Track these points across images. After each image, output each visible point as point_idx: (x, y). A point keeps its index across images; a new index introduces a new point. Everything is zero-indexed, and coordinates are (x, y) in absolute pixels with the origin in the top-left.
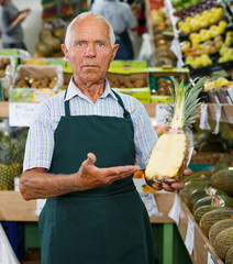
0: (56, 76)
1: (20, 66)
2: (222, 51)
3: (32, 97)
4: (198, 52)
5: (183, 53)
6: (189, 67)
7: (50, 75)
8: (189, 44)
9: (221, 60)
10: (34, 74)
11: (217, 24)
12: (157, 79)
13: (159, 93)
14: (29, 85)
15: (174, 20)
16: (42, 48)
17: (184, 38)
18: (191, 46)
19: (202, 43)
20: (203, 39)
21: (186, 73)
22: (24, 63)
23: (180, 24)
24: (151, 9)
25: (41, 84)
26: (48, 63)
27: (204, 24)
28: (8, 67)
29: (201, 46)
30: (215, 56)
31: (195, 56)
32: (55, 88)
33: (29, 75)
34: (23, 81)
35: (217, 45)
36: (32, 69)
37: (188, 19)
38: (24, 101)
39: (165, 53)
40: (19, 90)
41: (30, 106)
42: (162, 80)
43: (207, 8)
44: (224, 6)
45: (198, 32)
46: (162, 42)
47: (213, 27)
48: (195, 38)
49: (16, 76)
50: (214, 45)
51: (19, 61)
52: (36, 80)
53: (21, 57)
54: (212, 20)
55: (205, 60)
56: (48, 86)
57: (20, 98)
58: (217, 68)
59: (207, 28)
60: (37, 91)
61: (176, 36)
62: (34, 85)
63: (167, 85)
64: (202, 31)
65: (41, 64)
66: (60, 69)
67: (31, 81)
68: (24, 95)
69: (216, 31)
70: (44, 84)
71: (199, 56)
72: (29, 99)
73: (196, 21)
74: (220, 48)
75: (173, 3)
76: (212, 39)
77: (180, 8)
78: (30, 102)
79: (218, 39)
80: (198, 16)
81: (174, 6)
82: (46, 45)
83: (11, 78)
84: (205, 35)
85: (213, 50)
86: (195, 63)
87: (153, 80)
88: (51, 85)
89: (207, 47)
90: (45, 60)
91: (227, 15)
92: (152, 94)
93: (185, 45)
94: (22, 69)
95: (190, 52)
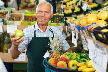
0: (22, 17)
2: (75, 8)
3: (14, 24)
4: (68, 8)
6: (65, 14)
7: (20, 16)
8: (66, 6)
9: (75, 11)
14: (13, 20)
18: (66, 7)
19: (70, 5)
20: (70, 4)
21: (63, 16)
22: (13, 12)
28: (7, 14)
30: (73, 10)
32: (21, 21)
33: (14, 16)
34: (12, 19)
35: (74, 6)
36: (15, 14)
38: (11, 25)
40: (10, 21)
42: (55, 18)
48: (68, 4)
50: (73, 6)
51: (11, 12)
52: (16, 18)
55: (70, 11)
56: (19, 20)
57: (10, 24)
58: (73, 14)
59: (72, 1)
61: (62, 3)
63: (57, 20)
64: (70, 2)
65: (18, 12)
66: (23, 14)
67: (14, 18)
68: (12, 23)
69: (74, 2)
71: (68, 10)
74: (75, 7)
76: (73, 4)
78: (13, 25)
79: (75, 4)
83: (8, 17)
85: (73, 8)
86: (67, 12)
88: (20, 20)
89: (71, 7)
92: (52, 22)
94: (12, 15)
95: (66, 8)
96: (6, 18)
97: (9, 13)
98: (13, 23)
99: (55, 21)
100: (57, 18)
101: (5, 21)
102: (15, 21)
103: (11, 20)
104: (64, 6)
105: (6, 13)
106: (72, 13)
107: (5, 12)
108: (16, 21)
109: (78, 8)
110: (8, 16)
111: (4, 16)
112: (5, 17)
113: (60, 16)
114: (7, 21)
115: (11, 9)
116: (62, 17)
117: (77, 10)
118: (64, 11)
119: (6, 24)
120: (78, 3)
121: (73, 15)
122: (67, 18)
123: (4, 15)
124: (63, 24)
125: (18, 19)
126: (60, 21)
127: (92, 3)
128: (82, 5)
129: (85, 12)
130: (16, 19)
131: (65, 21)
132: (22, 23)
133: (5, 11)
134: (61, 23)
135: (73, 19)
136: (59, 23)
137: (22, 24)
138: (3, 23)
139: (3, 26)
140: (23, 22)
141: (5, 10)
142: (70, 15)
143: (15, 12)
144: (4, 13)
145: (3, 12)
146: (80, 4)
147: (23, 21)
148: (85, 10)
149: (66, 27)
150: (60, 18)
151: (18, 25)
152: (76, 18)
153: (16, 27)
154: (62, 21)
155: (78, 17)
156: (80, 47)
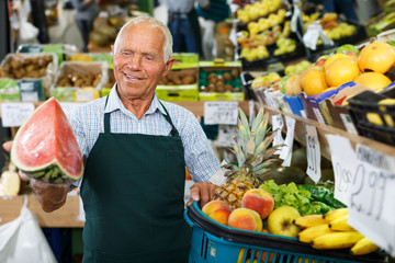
0: (101, 73)
1: (63, 63)
2: (279, 42)
3: (75, 96)
4: (256, 43)
5: (240, 45)
6: (243, 60)
7: (94, 73)
8: (246, 34)
9: (277, 52)
11: (276, 12)
12: (208, 73)
13: (208, 90)
14: (72, 84)
15: (234, 8)
17: (242, 27)
18: (248, 37)
19: (260, 33)
20: (262, 28)
21: (237, 68)
22: (70, 59)
23: (240, 12)
25: (84, 82)
26: (95, 59)
27: (263, 12)
28: (50, 65)
29: (260, 37)
30: (272, 47)
31: (252, 47)
32: (99, 87)
33: (72, 72)
34: (66, 80)
35: (275, 36)
36: (77, 66)
37: (247, 7)
38: (66, 101)
40: (60, 90)
42: (212, 75)
45: (256, 20)
47: (272, 16)
48: (253, 27)
49: (58, 74)
50: (271, 35)
51: (64, 57)
52: (79, 78)
53: (66, 52)
54: (272, 9)
55: (261, 52)
56: (92, 84)
57: (62, 98)
58: (272, 60)
59: (266, 16)
60: (80, 90)
61: (235, 26)
62: (77, 84)
63: (218, 80)
64: (261, 20)
65: (88, 59)
66: (105, 66)
67: (74, 79)
68: (66, 94)
69: (275, 20)
70: (88, 83)
71: (256, 47)
72: (71, 98)
73: (255, 9)
74: (277, 39)
76: (270, 29)
78: (73, 101)
79: (276, 29)
80: (257, 4)
83: (53, 76)
84: (263, 24)
85: (271, 40)
86: (249, 54)
87: (204, 76)
88: (95, 83)
89: (264, 38)
90: (91, 55)
92: (200, 90)
94: (65, 67)
95: (247, 42)
96: (49, 77)
97: (56, 60)
98: (70, 96)
99: (212, 85)
100: (220, 77)
101: (46, 90)
102: (76, 88)
103: (64, 86)
104: (240, 34)
105: (48, 61)
106: (269, 59)
107: (44, 58)
108: (80, 86)
109: (288, 41)
110: (53, 71)
111: (42, 71)
112: (44, 75)
113: (230, 69)
114: (52, 89)
115: (63, 48)
116: (234, 72)
117: (285, 46)
118: (239, 52)
120: (287, 24)
121: (271, 66)
122: (253, 74)
123: (40, 67)
124: (240, 96)
125: (88, 81)
126: (229, 86)
127: (335, 24)
128: (301, 30)
129: (312, 52)
130: (80, 81)
131: (245, 83)
132: (100, 93)
133: (42, 55)
134: (232, 91)
135: (274, 76)
136: (225, 91)
138: (36, 94)
141: (41, 51)
142: (260, 65)
143: (77, 59)
144: (41, 62)
145: (38, 59)
146: (294, 29)
147: (105, 86)
148: (314, 48)
149: (251, 104)
150: (227, 75)
152: (282, 74)
154: (234, 87)
155: (290, 69)
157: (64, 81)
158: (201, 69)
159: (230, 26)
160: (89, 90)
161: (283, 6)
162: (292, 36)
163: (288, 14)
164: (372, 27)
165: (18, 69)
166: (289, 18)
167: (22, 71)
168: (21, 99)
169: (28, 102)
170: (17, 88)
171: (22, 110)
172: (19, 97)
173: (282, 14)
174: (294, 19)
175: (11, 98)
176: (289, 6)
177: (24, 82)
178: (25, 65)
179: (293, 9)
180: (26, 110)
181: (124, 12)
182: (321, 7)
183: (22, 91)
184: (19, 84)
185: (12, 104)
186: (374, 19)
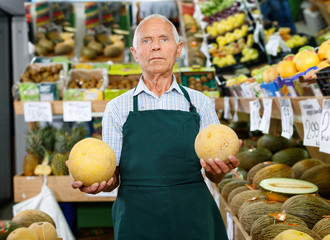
0: (102, 77)
1: (72, 70)
2: (244, 52)
3: (82, 96)
4: (224, 53)
5: (211, 54)
6: (216, 66)
7: (97, 77)
8: (216, 45)
9: (243, 60)
10: (84, 77)
11: (240, 28)
12: (188, 77)
14: (80, 86)
15: (203, 25)
16: (87, 52)
17: (212, 40)
18: (218, 48)
19: (227, 44)
20: (228, 41)
21: (212, 72)
22: (74, 67)
23: (209, 28)
24: (184, 13)
26: (95, 67)
27: (229, 28)
28: (61, 72)
29: (227, 48)
30: (238, 56)
31: (221, 56)
32: (102, 88)
33: (79, 78)
35: (240, 46)
36: (82, 73)
37: (215, 24)
39: (197, 54)
40: (72, 91)
41: (81, 103)
42: (192, 78)
43: (231, 14)
44: (246, 12)
45: (223, 35)
46: (194, 43)
47: (236, 31)
48: (221, 41)
49: (68, 79)
50: (237, 46)
51: (70, 67)
52: (85, 82)
53: (71, 62)
54: (236, 25)
55: (230, 60)
56: (95, 86)
57: (73, 98)
58: (239, 66)
59: (232, 31)
60: (87, 91)
61: (205, 39)
62: (84, 86)
63: (197, 82)
64: (228, 35)
65: (89, 67)
66: (105, 72)
67: (81, 83)
68: (76, 94)
69: (239, 34)
71: (225, 56)
72: (80, 98)
73: (222, 25)
74: (242, 49)
75: (201, 9)
76: (236, 41)
77: (208, 14)
78: (81, 100)
79: (241, 41)
80: (223, 21)
81: (203, 13)
82: (90, 49)
83: (64, 80)
84: (230, 37)
85: (237, 51)
86: (221, 62)
87: (185, 79)
88: (98, 85)
89: (231, 49)
90: (91, 64)
91: (248, 19)
93: (212, 47)
94: (73, 73)
95: (217, 53)
96: (61, 82)
97: (66, 67)
98: (79, 96)
100: (198, 80)
101: (60, 91)
102: (83, 90)
103: (73, 88)
105: (59, 70)
106: (236, 65)
107: (56, 66)
108: (88, 87)
109: (251, 51)
110: (64, 76)
111: (56, 76)
112: (58, 79)
113: (205, 74)
114: (65, 90)
116: (209, 76)
117: (249, 54)
118: (211, 60)
119: (61, 99)
120: (250, 37)
121: (239, 71)
122: (225, 77)
123: (53, 74)
124: (216, 94)
125: (92, 84)
126: (205, 86)
127: (289, 36)
128: (262, 40)
129: (272, 57)
130: (86, 84)
131: (220, 83)
132: (103, 93)
134: (209, 90)
135: (243, 78)
136: (203, 90)
137: (104, 98)
138: (52, 95)
139: (52, 105)
140: (107, 91)
142: (230, 70)
143: (80, 67)
144: (54, 70)
145: (51, 67)
146: (257, 40)
147: (106, 88)
148: (275, 54)
149: (226, 100)
150: (204, 78)
151: (94, 99)
152: (249, 76)
153: (89, 104)
154: (210, 87)
155: (255, 72)
156: (266, 150)
157: (73, 84)
158: (183, 74)
159: (200, 40)
160: (94, 91)
161: (246, 23)
162: (255, 46)
163: (251, 28)
164: (321, 37)
165: (36, 75)
166: (252, 32)
167: (39, 77)
168: (40, 99)
169: (45, 101)
170: (37, 90)
171: (40, 108)
172: (38, 98)
173: (245, 28)
174: (256, 32)
175: (32, 98)
176: (251, 23)
177: (43, 85)
178: (41, 73)
179: (254, 25)
180: (44, 108)
181: (108, 30)
182: (275, 23)
183: (41, 93)
184: (39, 87)
185: (33, 103)
186: (322, 31)
